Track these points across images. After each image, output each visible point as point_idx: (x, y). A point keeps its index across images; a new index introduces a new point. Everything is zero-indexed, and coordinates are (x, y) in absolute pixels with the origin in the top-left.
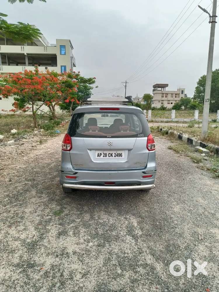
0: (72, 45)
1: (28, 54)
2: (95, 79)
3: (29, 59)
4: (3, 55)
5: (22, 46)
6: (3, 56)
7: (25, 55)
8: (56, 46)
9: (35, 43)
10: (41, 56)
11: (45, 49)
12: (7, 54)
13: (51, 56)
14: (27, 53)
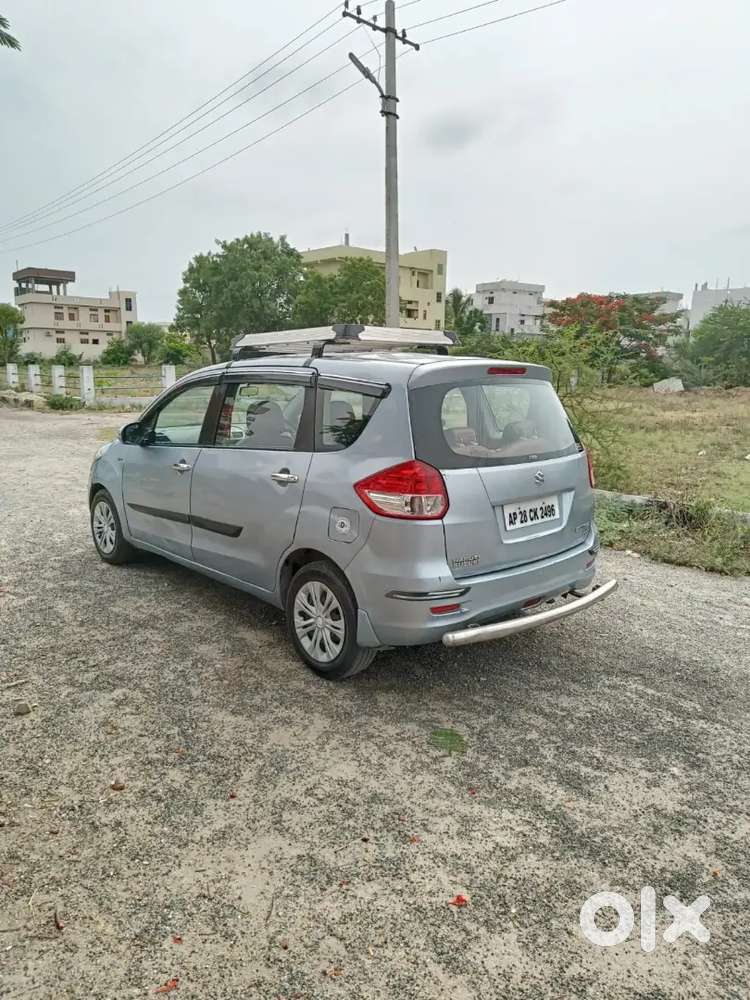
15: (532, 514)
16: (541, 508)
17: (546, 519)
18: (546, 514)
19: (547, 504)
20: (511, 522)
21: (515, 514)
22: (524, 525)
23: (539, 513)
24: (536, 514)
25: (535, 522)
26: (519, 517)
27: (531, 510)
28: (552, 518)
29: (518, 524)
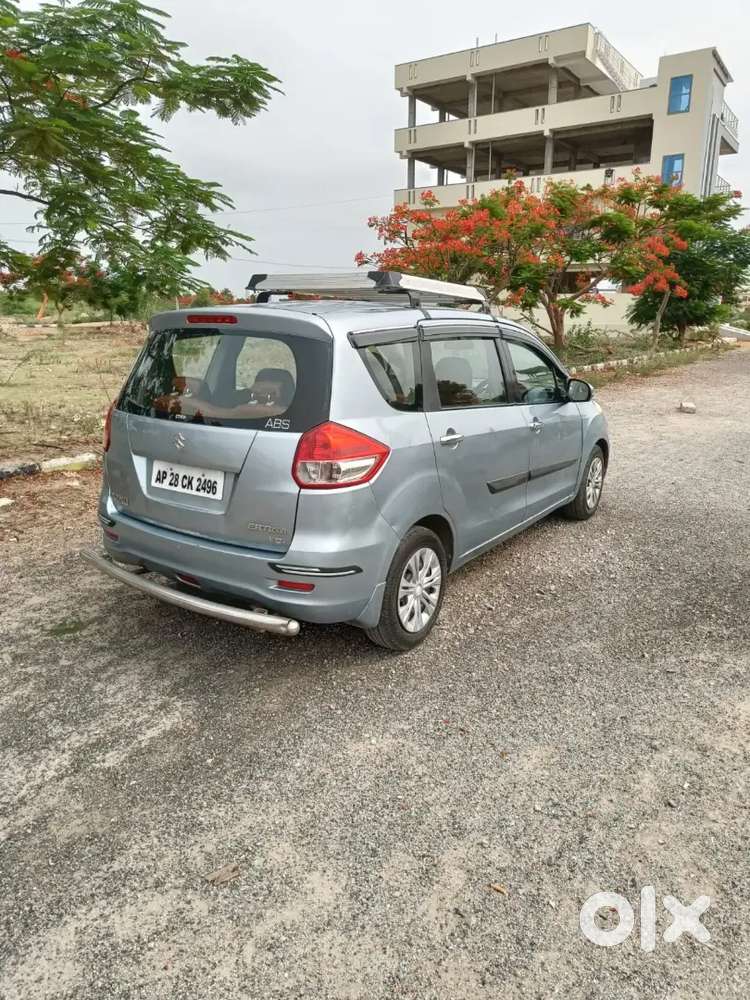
0: (723, 68)
1: (555, 132)
2: (738, 200)
3: (556, 150)
4: (481, 146)
5: (540, 108)
6: (483, 150)
7: (545, 138)
8: (654, 86)
9: (588, 87)
10: (599, 131)
11: (616, 103)
12: (493, 141)
13: (632, 126)
14: (551, 130)
15: (186, 482)
16: (199, 480)
17: (202, 494)
18: (204, 489)
19: (208, 478)
20: (158, 479)
21: (165, 473)
22: (173, 488)
23: (195, 484)
24: (190, 483)
25: (185, 491)
26: (169, 478)
27: (185, 477)
28: (210, 496)
29: (165, 485)
